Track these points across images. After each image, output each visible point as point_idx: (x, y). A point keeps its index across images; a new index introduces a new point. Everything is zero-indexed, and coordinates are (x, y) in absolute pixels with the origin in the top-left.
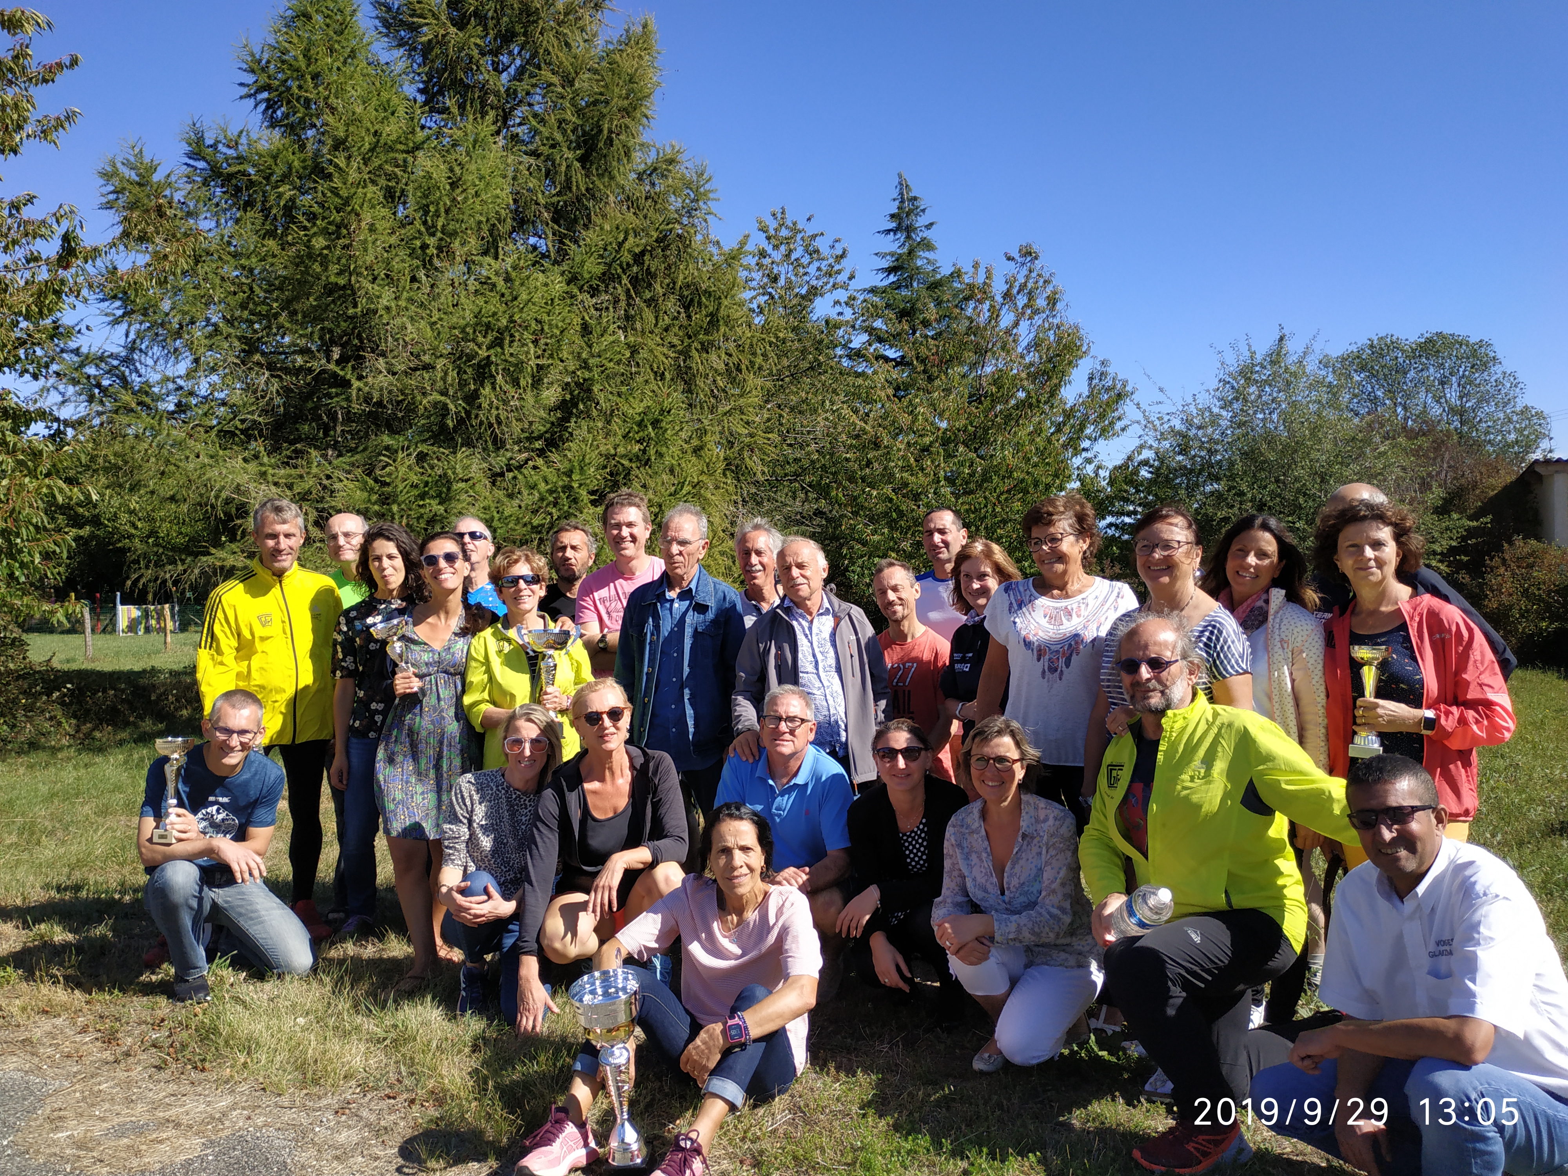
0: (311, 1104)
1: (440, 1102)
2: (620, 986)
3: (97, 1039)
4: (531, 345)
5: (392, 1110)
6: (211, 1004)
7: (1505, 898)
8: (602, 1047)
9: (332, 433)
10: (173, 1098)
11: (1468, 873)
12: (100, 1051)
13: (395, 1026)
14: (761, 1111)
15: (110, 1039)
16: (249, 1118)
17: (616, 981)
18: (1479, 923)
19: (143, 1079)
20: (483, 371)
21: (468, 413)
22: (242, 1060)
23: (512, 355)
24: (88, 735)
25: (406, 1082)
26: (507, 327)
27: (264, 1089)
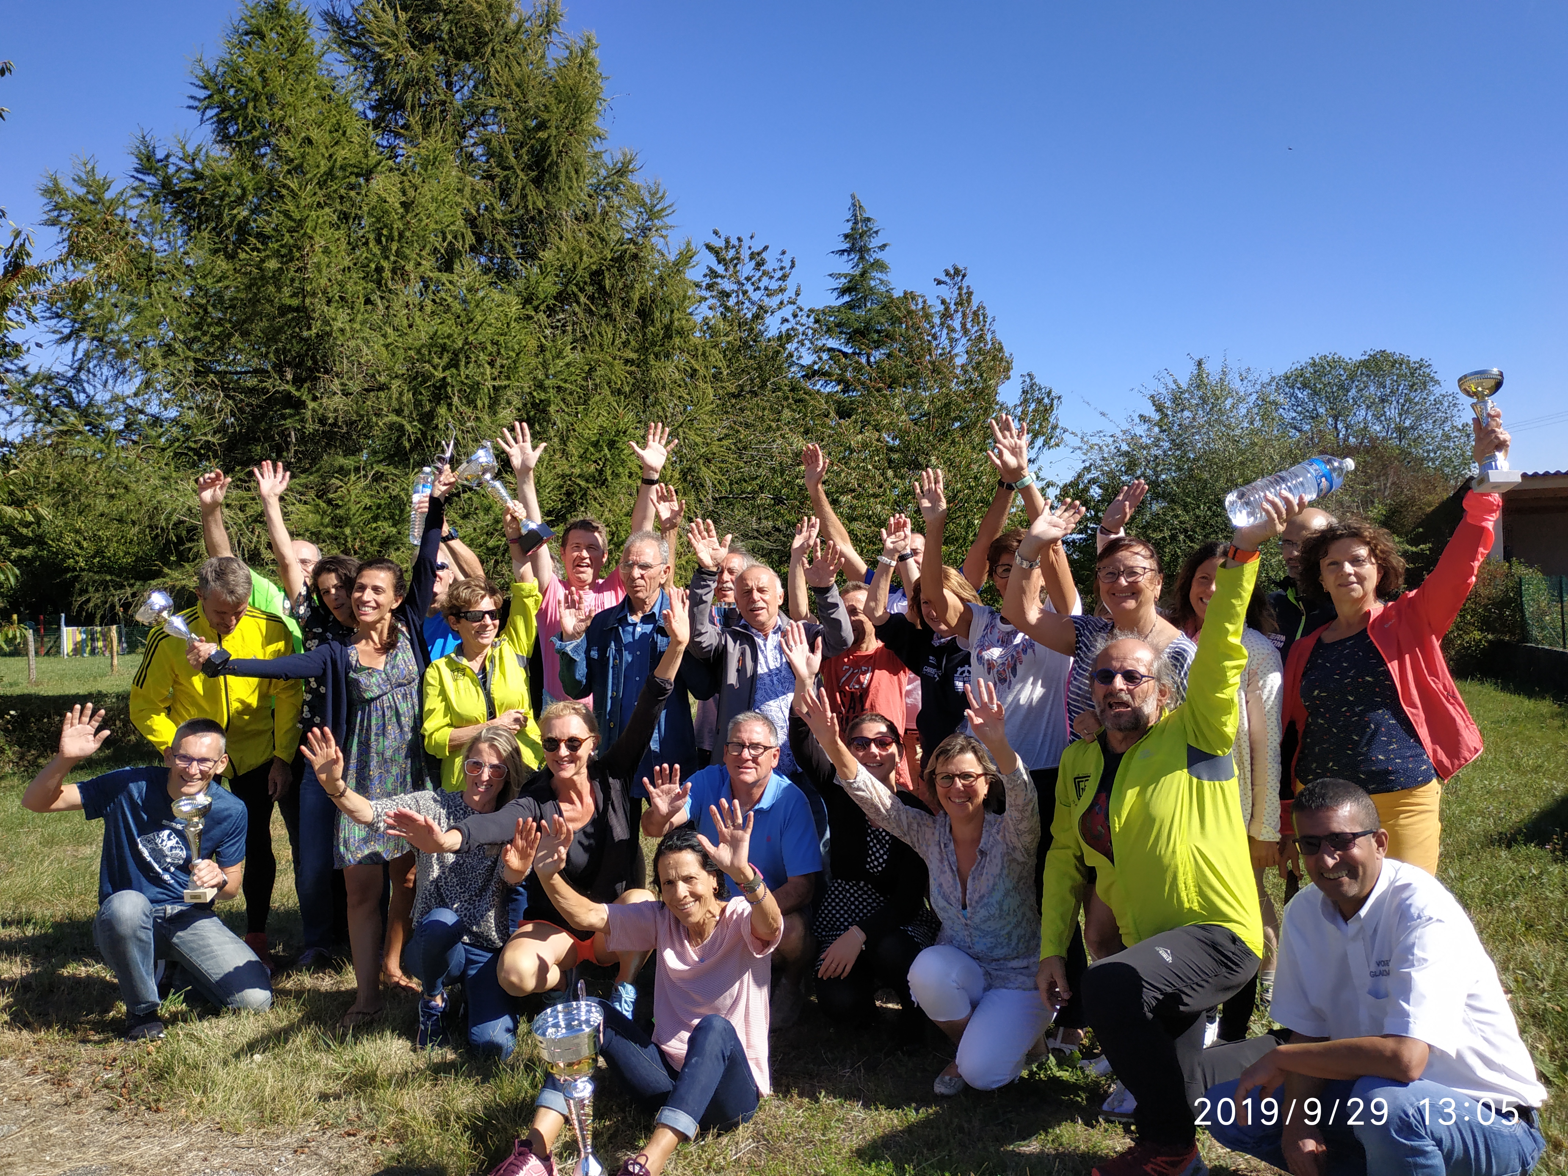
0: (269, 1143)
1: (401, 1139)
2: (583, 1018)
3: (46, 1081)
4: (486, 366)
5: (352, 1148)
6: (166, 1042)
7: (1439, 921)
8: (565, 1081)
9: (285, 454)
10: (126, 1141)
11: (1405, 895)
12: (50, 1094)
13: (354, 1061)
14: (725, 1140)
15: (59, 1080)
16: (205, 1159)
17: (578, 1014)
18: (1413, 945)
19: (95, 1122)
20: (440, 393)
21: (424, 434)
22: (198, 1100)
23: (467, 377)
24: (34, 764)
25: (366, 1118)
26: (462, 349)
27: (220, 1129)
